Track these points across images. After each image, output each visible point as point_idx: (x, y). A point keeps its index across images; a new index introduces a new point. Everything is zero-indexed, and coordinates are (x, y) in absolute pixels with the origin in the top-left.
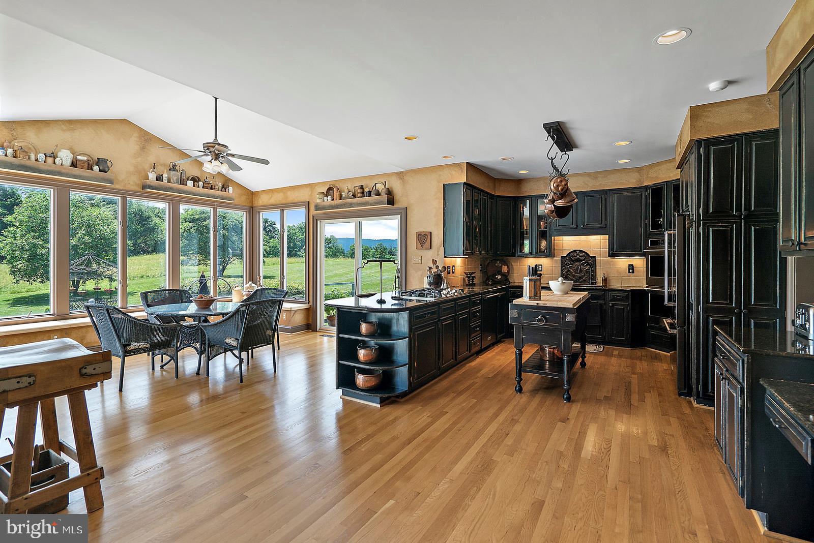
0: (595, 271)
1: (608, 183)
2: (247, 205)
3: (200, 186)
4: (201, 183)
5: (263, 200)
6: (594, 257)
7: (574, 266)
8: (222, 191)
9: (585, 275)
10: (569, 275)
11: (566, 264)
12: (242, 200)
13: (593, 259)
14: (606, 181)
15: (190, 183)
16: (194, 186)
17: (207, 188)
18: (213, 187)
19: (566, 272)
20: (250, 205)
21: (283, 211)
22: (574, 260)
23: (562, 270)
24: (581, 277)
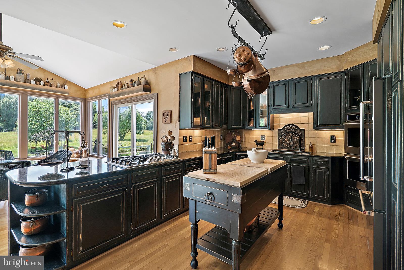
0: (303, 141)
1: (313, 70)
2: (81, 97)
3: (41, 84)
4: (42, 83)
5: (90, 94)
6: (303, 130)
7: (287, 136)
8: (59, 88)
9: (296, 143)
10: (284, 143)
11: (282, 135)
12: (78, 94)
13: (302, 131)
14: (311, 69)
15: (33, 82)
16: (36, 84)
17: (47, 86)
18: (52, 85)
19: (282, 141)
20: (84, 97)
21: (99, 100)
22: (288, 132)
23: (279, 140)
24: (292, 145)
